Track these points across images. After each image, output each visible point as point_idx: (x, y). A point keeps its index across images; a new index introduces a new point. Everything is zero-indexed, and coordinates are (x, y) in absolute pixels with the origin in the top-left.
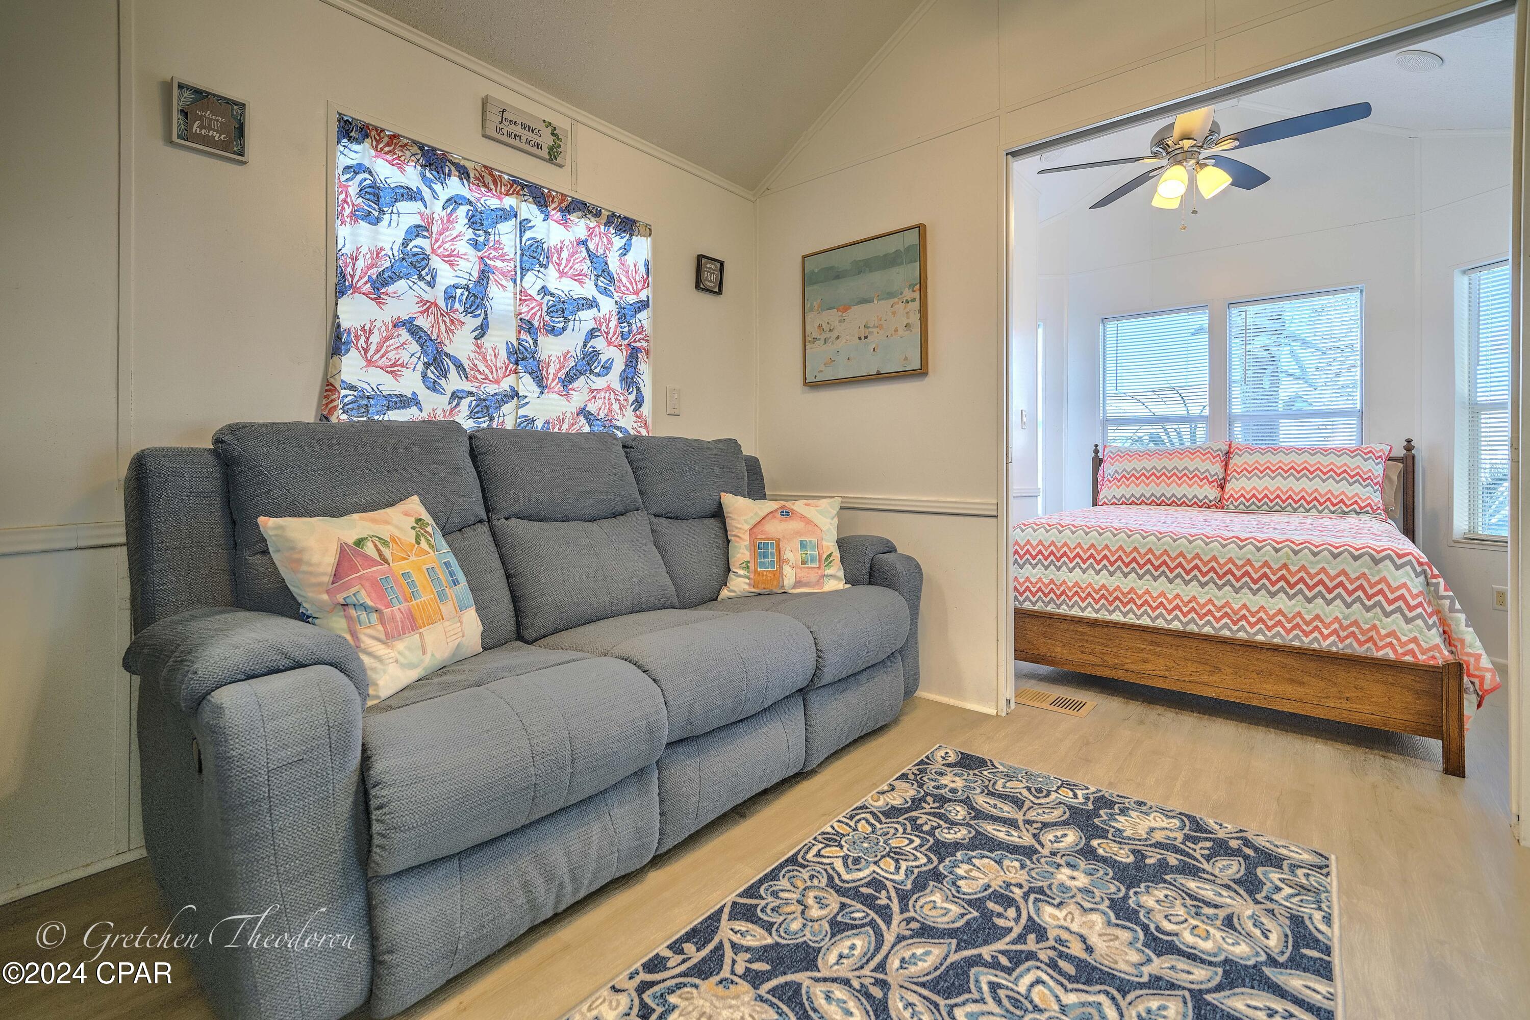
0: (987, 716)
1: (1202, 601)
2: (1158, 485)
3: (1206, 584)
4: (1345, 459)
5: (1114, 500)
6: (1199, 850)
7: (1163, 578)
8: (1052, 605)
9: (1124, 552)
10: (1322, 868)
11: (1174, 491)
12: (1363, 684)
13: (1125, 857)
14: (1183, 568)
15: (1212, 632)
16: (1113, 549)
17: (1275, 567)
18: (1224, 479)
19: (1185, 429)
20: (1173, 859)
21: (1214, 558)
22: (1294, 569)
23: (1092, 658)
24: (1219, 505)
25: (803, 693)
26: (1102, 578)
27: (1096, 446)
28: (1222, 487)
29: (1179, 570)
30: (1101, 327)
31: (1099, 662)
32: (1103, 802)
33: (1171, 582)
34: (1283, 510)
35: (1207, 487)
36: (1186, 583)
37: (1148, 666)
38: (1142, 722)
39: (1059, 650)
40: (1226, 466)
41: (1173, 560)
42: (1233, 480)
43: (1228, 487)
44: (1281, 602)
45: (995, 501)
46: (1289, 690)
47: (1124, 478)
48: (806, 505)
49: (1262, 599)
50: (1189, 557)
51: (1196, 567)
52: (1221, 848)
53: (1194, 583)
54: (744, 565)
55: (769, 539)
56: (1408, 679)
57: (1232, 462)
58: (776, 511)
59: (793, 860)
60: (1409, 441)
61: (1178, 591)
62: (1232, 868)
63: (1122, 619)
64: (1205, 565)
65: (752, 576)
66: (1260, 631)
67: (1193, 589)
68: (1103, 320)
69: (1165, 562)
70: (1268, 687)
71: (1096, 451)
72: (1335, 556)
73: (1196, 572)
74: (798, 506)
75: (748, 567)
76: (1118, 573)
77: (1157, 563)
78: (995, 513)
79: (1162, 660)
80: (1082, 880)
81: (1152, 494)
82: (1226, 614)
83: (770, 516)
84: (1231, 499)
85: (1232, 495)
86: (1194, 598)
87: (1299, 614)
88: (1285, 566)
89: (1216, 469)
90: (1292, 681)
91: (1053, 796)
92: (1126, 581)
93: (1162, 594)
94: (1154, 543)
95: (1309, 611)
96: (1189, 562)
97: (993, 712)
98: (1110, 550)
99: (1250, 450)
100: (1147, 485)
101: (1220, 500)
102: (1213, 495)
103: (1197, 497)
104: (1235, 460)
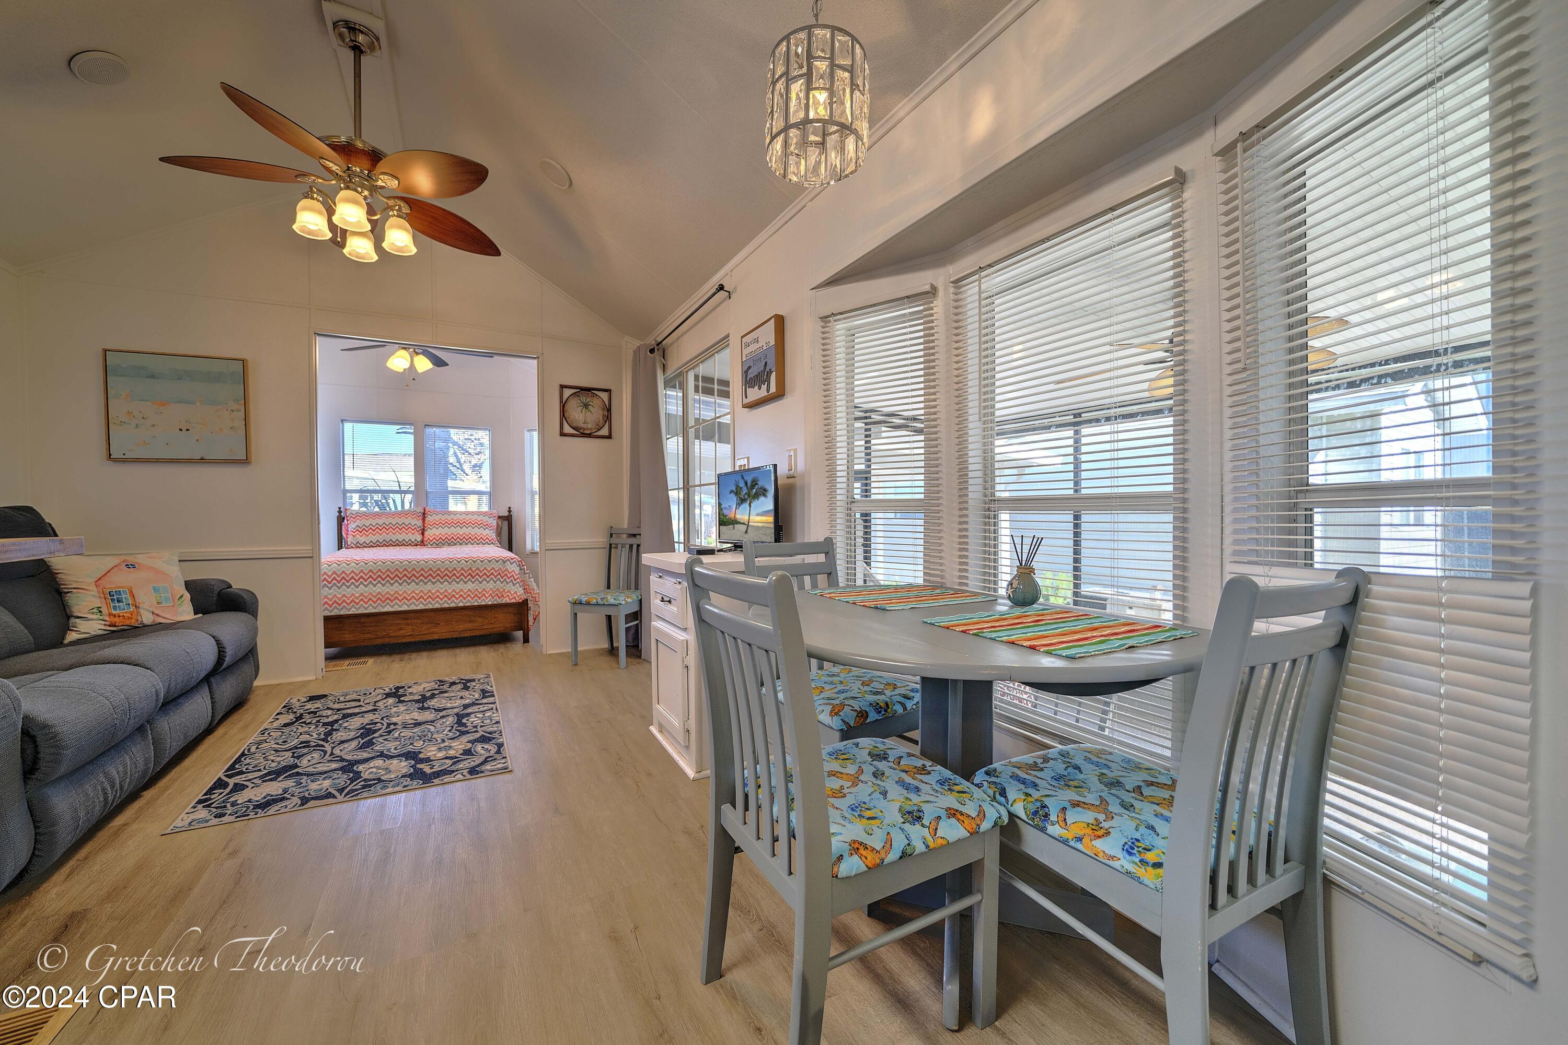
0: (310, 681)
1: (433, 591)
2: (387, 534)
3: (435, 582)
4: (481, 517)
5: (353, 545)
6: (445, 687)
7: (413, 583)
8: (344, 610)
9: (390, 572)
10: (488, 676)
11: (397, 538)
12: (497, 615)
13: (417, 697)
14: (423, 576)
15: (439, 606)
16: (384, 571)
17: (466, 569)
18: (424, 529)
19: (397, 497)
20: (436, 692)
21: (439, 569)
22: (474, 569)
23: (369, 636)
24: (422, 543)
25: (207, 679)
26: (379, 588)
27: (340, 508)
28: (423, 534)
29: (422, 577)
30: (341, 426)
31: (374, 636)
32: (397, 688)
33: (417, 584)
34: (455, 544)
35: (416, 534)
36: (425, 584)
37: (402, 632)
38: (402, 660)
39: (347, 636)
40: (424, 520)
41: (418, 573)
42: (428, 529)
43: (426, 533)
44: (470, 586)
45: (310, 548)
46: (469, 626)
47: (361, 530)
48: (149, 557)
49: (461, 586)
50: (426, 570)
51: (430, 575)
52: (453, 683)
53: (430, 583)
54: (95, 610)
55: (119, 587)
56: (511, 610)
57: (427, 520)
58: (119, 564)
59: (243, 754)
60: (510, 508)
61: (422, 588)
62: (460, 686)
63: (391, 610)
64: (434, 573)
65: (107, 618)
66: (461, 601)
67: (429, 586)
68: (342, 421)
69: (414, 575)
70: (461, 627)
71: (340, 512)
72: (497, 562)
73: (430, 577)
74: (141, 559)
75: (100, 612)
76: (388, 584)
77: (409, 576)
78: (311, 555)
79: (409, 627)
80: (403, 708)
82: (446, 596)
83: (115, 569)
84: (429, 540)
85: (429, 538)
86: (430, 591)
87: (477, 589)
88: (470, 569)
89: (420, 523)
90: (470, 622)
91: (373, 693)
92: (392, 588)
93: (413, 592)
94: (407, 565)
95: (480, 588)
96: (426, 573)
97: (313, 678)
98: (382, 572)
99: (436, 513)
101: (422, 541)
102: (419, 538)
103: (410, 540)
104: (429, 518)
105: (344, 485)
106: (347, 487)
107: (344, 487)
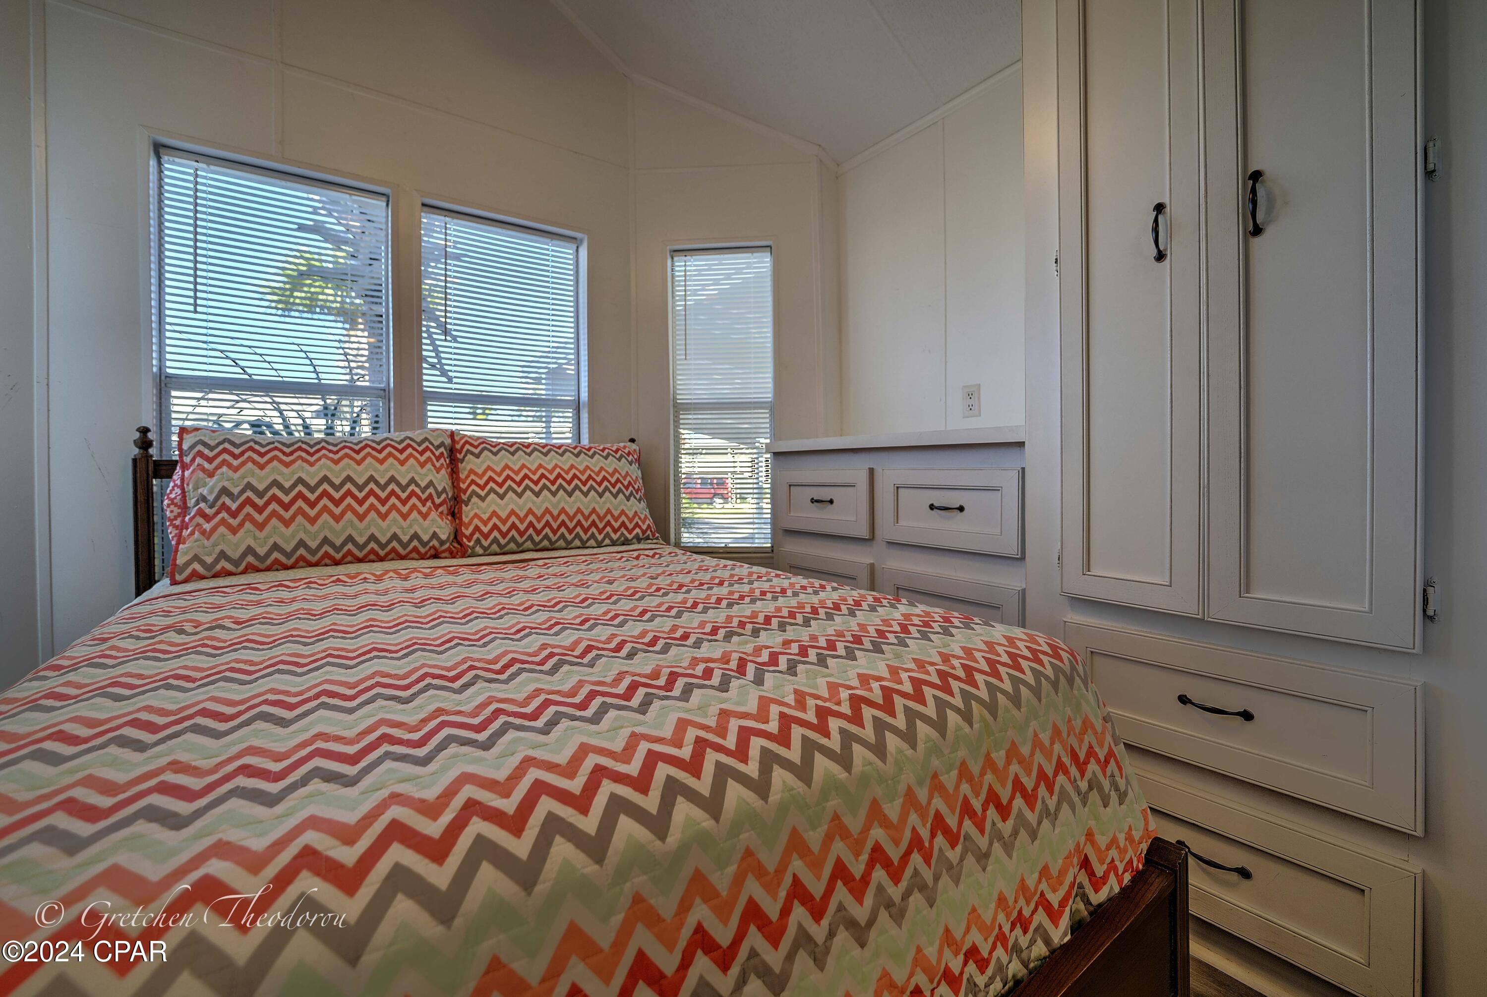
2: (337, 519)
5: (223, 564)
11: (373, 530)
18: (458, 499)
24: (457, 549)
27: (144, 431)
28: (454, 514)
30: (153, 163)
35: (434, 515)
40: (454, 473)
42: (475, 499)
43: (467, 512)
57: (464, 469)
68: (159, 149)
71: (144, 444)
81: (326, 541)
84: (477, 535)
85: (477, 528)
89: (442, 480)
100: (312, 521)
101: (457, 536)
102: (443, 528)
103: (415, 536)
104: (469, 464)
105: (161, 359)
106: (173, 367)
107: (161, 367)
